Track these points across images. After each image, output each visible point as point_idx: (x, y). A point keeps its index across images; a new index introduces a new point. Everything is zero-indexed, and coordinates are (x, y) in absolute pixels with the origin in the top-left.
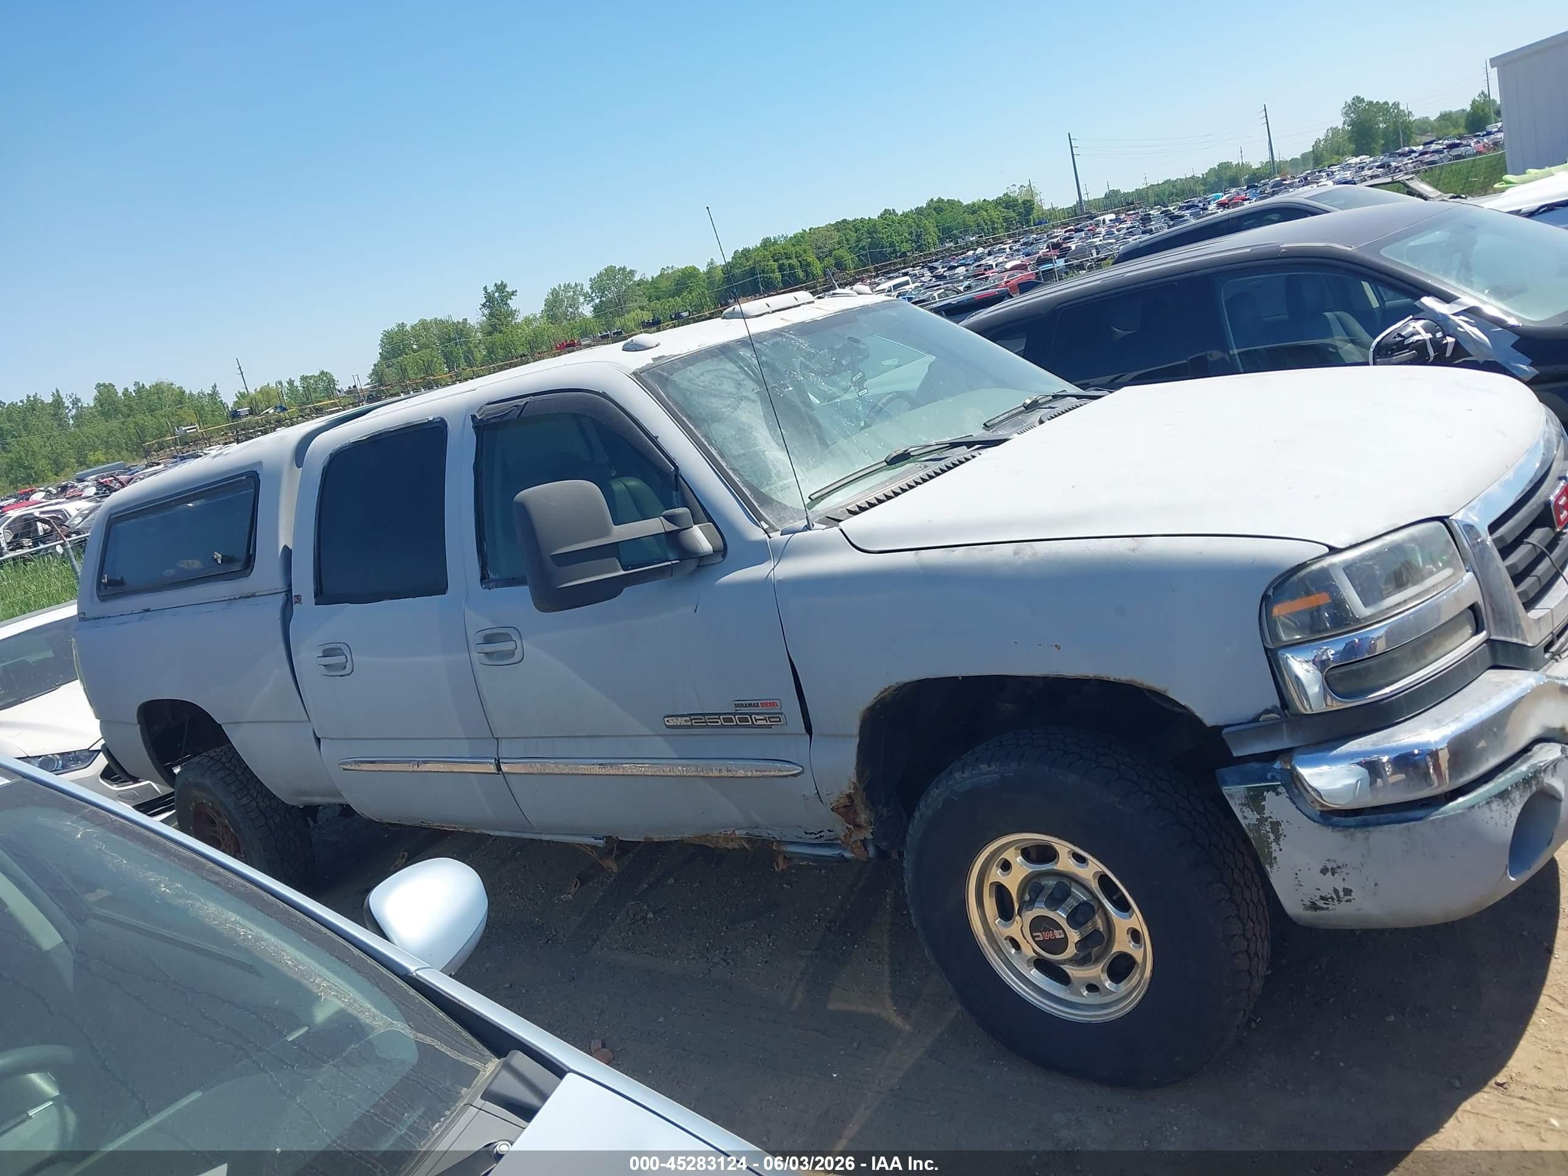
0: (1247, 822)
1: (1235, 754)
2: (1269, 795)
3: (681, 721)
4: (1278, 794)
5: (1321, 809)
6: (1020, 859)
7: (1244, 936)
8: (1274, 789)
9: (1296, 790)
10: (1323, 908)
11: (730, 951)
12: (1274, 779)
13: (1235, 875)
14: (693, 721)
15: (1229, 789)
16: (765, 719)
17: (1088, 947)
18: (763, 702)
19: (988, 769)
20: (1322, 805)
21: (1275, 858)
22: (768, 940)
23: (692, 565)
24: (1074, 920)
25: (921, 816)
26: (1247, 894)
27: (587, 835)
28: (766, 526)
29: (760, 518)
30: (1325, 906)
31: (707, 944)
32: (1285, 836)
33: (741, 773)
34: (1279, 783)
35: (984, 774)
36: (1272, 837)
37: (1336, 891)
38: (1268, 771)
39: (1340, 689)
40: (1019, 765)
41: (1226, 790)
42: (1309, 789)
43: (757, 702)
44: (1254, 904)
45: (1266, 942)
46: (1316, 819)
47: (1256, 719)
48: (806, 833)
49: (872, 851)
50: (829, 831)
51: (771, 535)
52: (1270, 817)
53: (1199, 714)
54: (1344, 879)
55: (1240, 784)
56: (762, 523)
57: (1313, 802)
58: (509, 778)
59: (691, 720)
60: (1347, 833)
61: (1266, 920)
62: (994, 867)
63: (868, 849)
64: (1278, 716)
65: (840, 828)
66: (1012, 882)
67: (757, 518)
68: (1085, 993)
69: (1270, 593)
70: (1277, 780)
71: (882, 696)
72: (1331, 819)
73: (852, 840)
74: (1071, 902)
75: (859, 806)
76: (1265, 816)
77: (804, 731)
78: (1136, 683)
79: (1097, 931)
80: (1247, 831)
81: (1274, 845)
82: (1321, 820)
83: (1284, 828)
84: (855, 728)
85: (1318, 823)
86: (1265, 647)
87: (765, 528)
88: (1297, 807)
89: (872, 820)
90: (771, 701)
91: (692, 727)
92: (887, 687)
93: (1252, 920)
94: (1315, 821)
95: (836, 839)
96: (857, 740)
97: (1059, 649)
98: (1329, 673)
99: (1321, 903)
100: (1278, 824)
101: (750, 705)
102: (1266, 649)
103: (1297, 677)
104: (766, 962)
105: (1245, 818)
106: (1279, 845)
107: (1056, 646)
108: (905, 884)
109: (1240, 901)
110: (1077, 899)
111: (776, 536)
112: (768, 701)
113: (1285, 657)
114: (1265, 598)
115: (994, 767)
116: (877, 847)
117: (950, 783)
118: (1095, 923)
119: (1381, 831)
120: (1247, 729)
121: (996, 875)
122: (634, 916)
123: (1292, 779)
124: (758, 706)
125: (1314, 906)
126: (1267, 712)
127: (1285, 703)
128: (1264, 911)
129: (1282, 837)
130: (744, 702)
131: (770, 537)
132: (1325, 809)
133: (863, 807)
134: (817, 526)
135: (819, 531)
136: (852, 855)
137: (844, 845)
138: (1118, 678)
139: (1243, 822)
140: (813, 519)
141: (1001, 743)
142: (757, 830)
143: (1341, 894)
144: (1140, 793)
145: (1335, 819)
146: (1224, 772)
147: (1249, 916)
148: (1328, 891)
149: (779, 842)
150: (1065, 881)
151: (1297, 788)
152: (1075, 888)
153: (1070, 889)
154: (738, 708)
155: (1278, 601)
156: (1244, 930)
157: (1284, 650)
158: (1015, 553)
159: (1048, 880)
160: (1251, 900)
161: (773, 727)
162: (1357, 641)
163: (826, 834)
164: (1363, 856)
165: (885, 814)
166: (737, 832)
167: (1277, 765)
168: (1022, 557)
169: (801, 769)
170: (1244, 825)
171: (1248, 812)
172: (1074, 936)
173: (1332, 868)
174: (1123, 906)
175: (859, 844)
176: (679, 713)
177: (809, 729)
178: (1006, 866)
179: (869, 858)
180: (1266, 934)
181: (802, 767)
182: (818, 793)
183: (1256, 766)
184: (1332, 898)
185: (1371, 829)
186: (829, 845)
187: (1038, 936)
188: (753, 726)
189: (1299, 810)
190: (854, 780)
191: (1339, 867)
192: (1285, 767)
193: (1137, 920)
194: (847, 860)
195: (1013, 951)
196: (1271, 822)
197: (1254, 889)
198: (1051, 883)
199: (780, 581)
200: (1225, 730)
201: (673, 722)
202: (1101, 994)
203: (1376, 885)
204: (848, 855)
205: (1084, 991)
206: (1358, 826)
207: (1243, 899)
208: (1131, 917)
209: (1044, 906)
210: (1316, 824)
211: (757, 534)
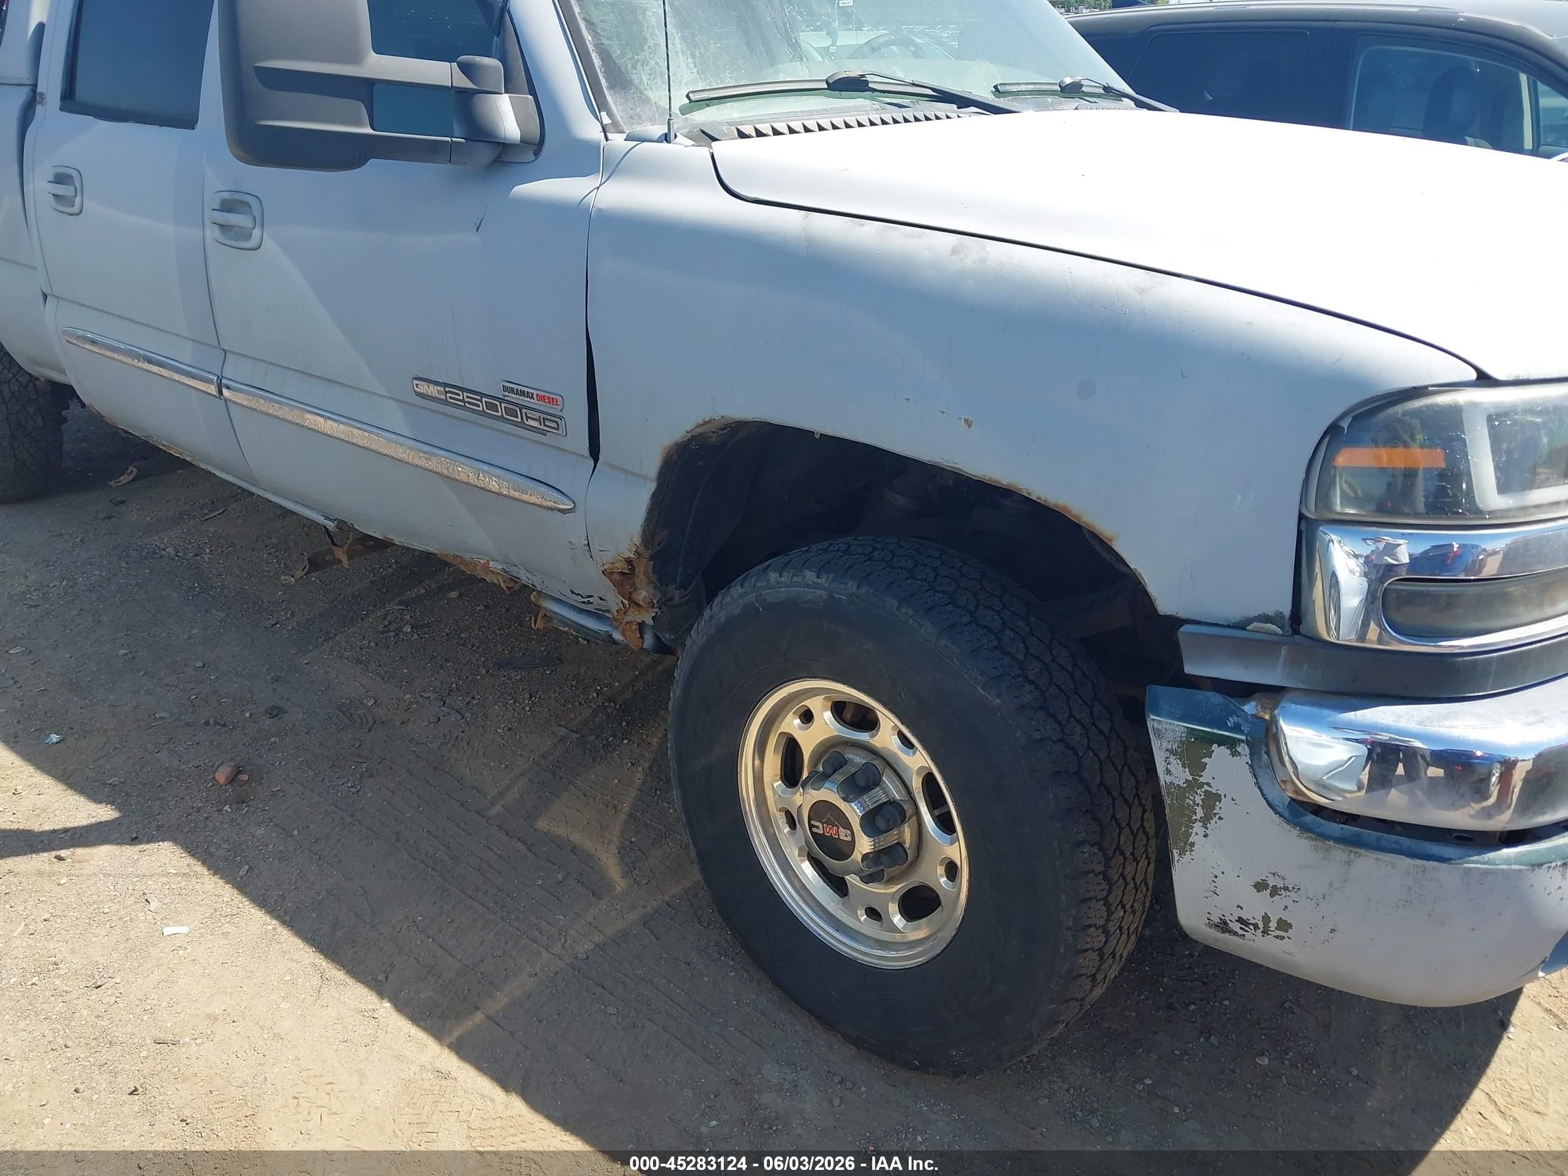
0: (1168, 779)
1: (1189, 669)
2: (1220, 752)
3: (433, 390)
4: (1235, 754)
5: (1294, 796)
6: (828, 715)
7: (1105, 929)
8: (1231, 744)
9: (1265, 756)
10: (1235, 933)
11: (475, 702)
12: (1237, 728)
13: (1122, 837)
14: (448, 395)
15: (1159, 722)
16: (539, 420)
17: (881, 864)
18: (539, 393)
19: (815, 580)
20: (1298, 791)
21: (1192, 845)
22: (526, 701)
23: (484, 154)
24: (872, 822)
25: (711, 618)
26: (1130, 869)
27: (319, 511)
28: (606, 120)
29: (603, 105)
30: (1241, 932)
31: (454, 685)
32: (1220, 818)
33: (494, 486)
34: (1244, 738)
35: (808, 586)
36: (1200, 813)
37: (1266, 919)
38: (1233, 713)
39: (1398, 618)
40: (858, 588)
41: (1153, 721)
42: (1286, 759)
43: (532, 391)
44: (1135, 884)
45: (1133, 937)
46: (1280, 810)
47: (1241, 626)
48: (573, 592)
49: (649, 641)
50: (601, 598)
51: (609, 135)
52: (1208, 784)
53: (1152, 589)
54: (1286, 907)
55: (1179, 720)
56: (604, 114)
57: (1284, 782)
58: (231, 406)
59: (446, 392)
60: (1320, 844)
61: (1144, 907)
62: (791, 713)
63: (645, 636)
64: (1279, 631)
65: (614, 601)
66: (809, 740)
67: (597, 103)
68: (864, 917)
69: (1345, 424)
70: (1241, 732)
71: (699, 430)
72: (1305, 815)
73: (627, 618)
74: (877, 796)
75: (641, 579)
76: (1201, 780)
77: (586, 453)
78: (1070, 512)
79: (900, 844)
80: (1164, 792)
81: (1198, 827)
82: (1286, 814)
83: (1223, 808)
84: (652, 466)
85: (1281, 816)
86: (1300, 513)
87: (604, 123)
88: (1257, 783)
89: (655, 602)
90: (551, 396)
91: (445, 402)
92: (707, 419)
93: (1123, 907)
94: (1277, 813)
95: (608, 611)
96: (653, 486)
97: (970, 426)
98: (1391, 587)
99: (1236, 927)
100: (1218, 797)
101: (523, 393)
102: (1301, 517)
103: (1334, 575)
104: (510, 729)
105: (1168, 772)
106: (1207, 828)
107: (966, 421)
108: (670, 699)
109: (1116, 877)
110: (886, 793)
111: (617, 140)
112: (548, 395)
113: (1327, 538)
114: (1333, 431)
115: (823, 580)
116: (657, 638)
117: (759, 584)
118: (901, 834)
119: (1376, 859)
120: (1221, 636)
121: (792, 724)
122: (390, 623)
123: (1266, 737)
124: (532, 398)
125: (1223, 926)
126: (1265, 618)
127: (1298, 615)
128: (1145, 896)
129: (1216, 819)
130: (515, 387)
131: (607, 139)
132: (1300, 798)
133: (645, 580)
134: (680, 139)
135: (683, 148)
136: (622, 638)
137: (614, 622)
138: (1043, 498)
139: (1163, 778)
140: (679, 129)
141: (849, 547)
142: (515, 569)
143: (1273, 925)
144: (1020, 679)
145: (1310, 818)
146: (1160, 693)
147: (1121, 901)
148: (1253, 913)
149: (540, 593)
150: (877, 762)
151: (1268, 753)
152: (889, 778)
153: (880, 777)
154: (507, 394)
155: (1352, 441)
156: (1108, 920)
157: (1329, 526)
158: (955, 251)
159: (857, 755)
160: (1133, 879)
161: (548, 434)
162: (1456, 546)
163: (595, 600)
164: (1331, 885)
165: (677, 598)
166: (491, 563)
167: (1250, 708)
168: (961, 260)
169: (573, 505)
170: (1162, 782)
171: (1176, 765)
172: (864, 845)
173: (1274, 887)
174: (945, 824)
175: (634, 627)
176: (432, 378)
177: (594, 451)
178: (807, 717)
179: (642, 648)
180: (1137, 928)
181: (574, 503)
182: (589, 544)
183: (1216, 698)
184: (1256, 926)
185: (1362, 851)
186: (598, 616)
187: (817, 827)
188: (521, 425)
189: (1259, 788)
190: (637, 540)
191: (1286, 889)
192: (1261, 714)
193: (957, 851)
194: (615, 643)
195: (787, 829)
196: (1206, 791)
197: (1143, 863)
198: (858, 759)
199: (600, 210)
200: (1186, 628)
201: (424, 388)
202: (881, 925)
203: (1333, 931)
204: (617, 636)
205: (862, 916)
206: (1342, 841)
207: (1123, 876)
208: (952, 844)
209: (836, 790)
210: (1276, 817)
211: (589, 129)
